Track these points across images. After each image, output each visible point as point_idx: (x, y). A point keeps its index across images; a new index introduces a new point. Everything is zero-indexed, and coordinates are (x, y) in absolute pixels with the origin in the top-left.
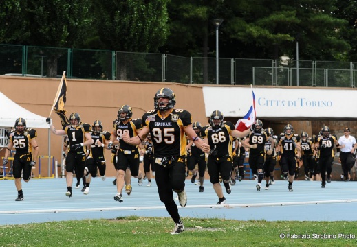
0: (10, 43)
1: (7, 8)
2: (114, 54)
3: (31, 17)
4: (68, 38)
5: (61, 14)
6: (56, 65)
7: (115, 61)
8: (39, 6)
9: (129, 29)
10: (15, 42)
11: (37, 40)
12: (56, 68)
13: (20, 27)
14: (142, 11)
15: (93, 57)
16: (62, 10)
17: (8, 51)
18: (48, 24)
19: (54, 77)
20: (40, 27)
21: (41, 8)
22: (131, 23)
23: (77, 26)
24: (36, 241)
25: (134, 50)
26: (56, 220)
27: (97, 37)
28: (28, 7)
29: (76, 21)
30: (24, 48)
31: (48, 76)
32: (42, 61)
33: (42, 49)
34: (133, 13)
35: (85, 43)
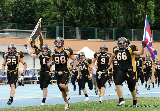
0: (89, 27)
1: (88, 13)
2: (132, 30)
3: (98, 16)
4: (113, 24)
5: (110, 14)
6: (109, 35)
7: (133, 33)
8: (101, 11)
9: (138, 20)
10: (92, 26)
11: (101, 25)
12: (109, 37)
13: (94, 20)
14: (143, 13)
15: (124, 32)
16: (111, 13)
17: (89, 30)
18: (105, 19)
19: (108, 40)
20: (102, 20)
21: (102, 12)
22: (139, 18)
23: (117, 19)
24: (102, 107)
25: (140, 29)
26: (110, 99)
27: (125, 24)
28: (97, 12)
29: (116, 17)
30: (96, 29)
31: (106, 40)
32: (103, 34)
33: (103, 29)
34: (139, 13)
35: (120, 26)
